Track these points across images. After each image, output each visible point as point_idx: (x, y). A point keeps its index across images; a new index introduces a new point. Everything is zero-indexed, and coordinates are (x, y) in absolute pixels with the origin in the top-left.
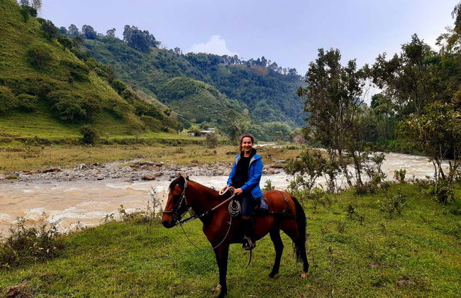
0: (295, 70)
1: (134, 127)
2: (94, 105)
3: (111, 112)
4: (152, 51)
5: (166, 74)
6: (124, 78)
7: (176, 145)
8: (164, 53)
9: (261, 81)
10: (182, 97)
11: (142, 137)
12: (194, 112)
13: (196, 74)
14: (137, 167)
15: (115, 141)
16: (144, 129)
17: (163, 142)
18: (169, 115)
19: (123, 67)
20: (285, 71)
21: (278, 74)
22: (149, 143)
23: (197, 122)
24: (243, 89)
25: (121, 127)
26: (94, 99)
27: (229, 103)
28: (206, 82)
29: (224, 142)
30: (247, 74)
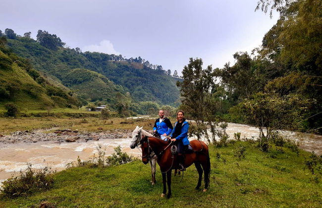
0: (161, 66)
1: (46, 105)
2: (16, 87)
3: (29, 93)
4: (59, 49)
5: (69, 66)
6: (37, 68)
7: (78, 118)
8: (68, 51)
9: (138, 73)
10: (80, 82)
11: (52, 111)
12: (90, 93)
13: (91, 67)
14: (60, 133)
15: (32, 114)
16: (54, 106)
17: (69, 115)
18: (71, 95)
19: (36, 60)
20: (154, 67)
21: (149, 69)
22: (58, 116)
23: (93, 101)
24: (125, 78)
25: (36, 104)
26: (15, 83)
27: (115, 88)
28: (99, 72)
29: (113, 115)
30: (128, 68)
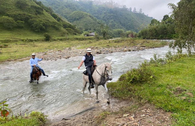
0: (125, 6)
1: (64, 33)
2: (48, 24)
3: (54, 27)
5: (71, 10)
9: (111, 11)
10: (78, 20)
11: (68, 37)
12: (84, 26)
15: (58, 39)
18: (75, 27)
20: (121, 7)
21: (118, 8)
22: (72, 40)
23: (86, 30)
24: (103, 15)
25: (59, 33)
28: (88, 13)
30: (105, 8)
